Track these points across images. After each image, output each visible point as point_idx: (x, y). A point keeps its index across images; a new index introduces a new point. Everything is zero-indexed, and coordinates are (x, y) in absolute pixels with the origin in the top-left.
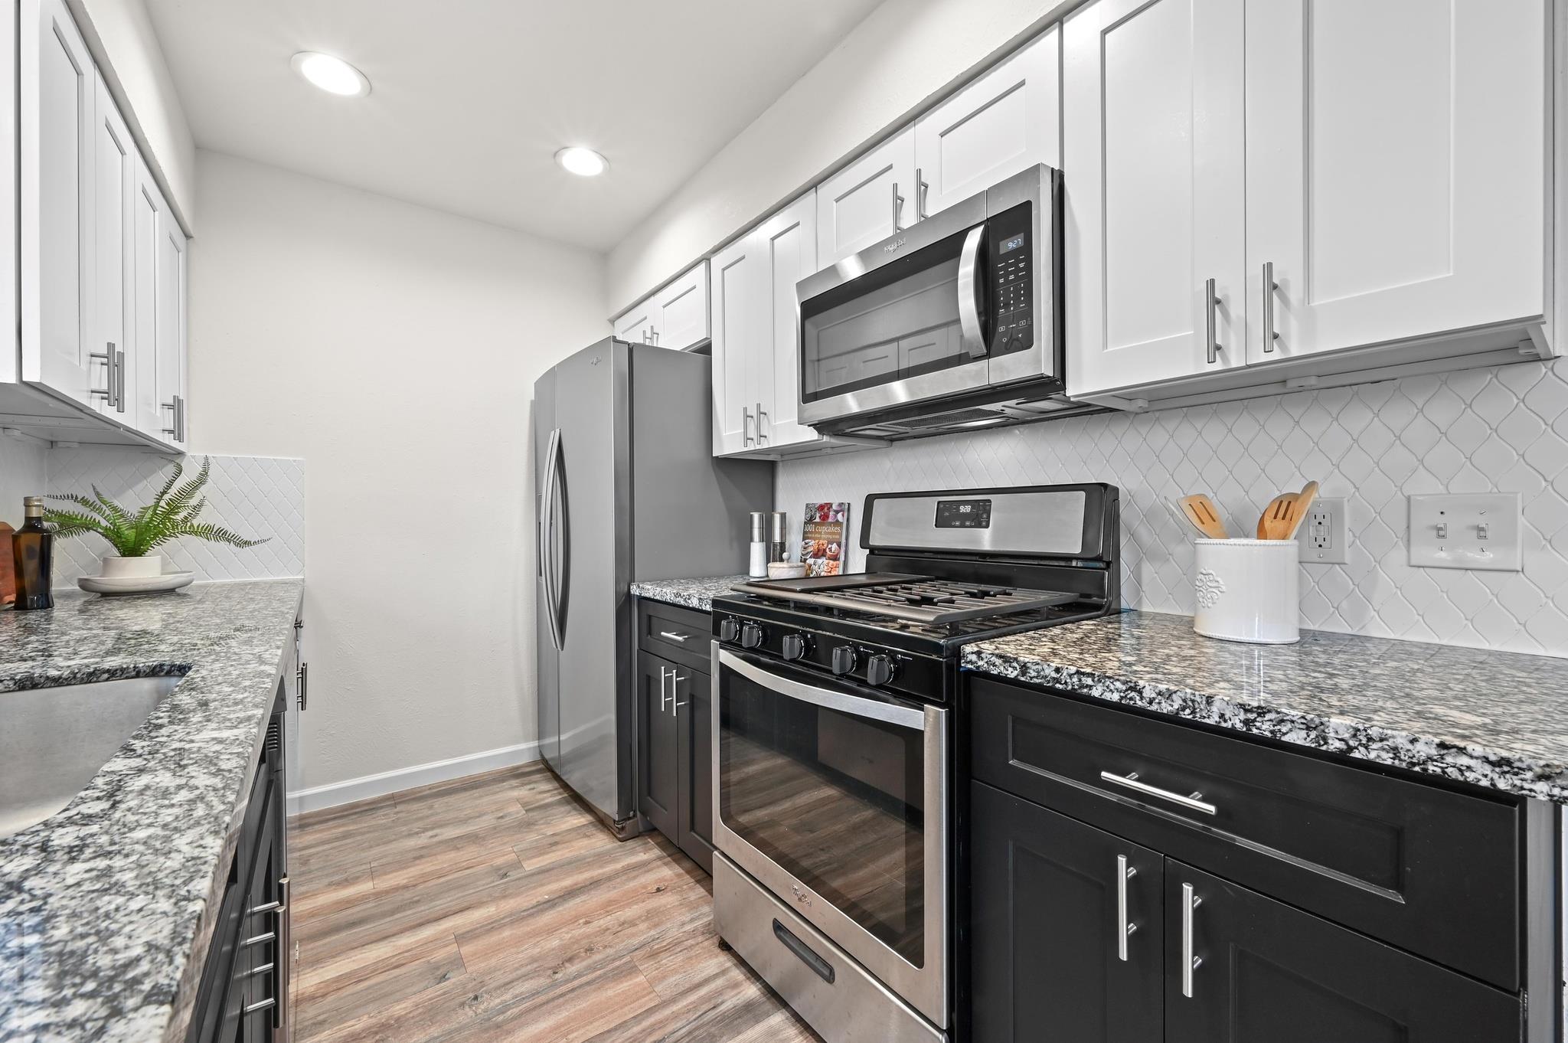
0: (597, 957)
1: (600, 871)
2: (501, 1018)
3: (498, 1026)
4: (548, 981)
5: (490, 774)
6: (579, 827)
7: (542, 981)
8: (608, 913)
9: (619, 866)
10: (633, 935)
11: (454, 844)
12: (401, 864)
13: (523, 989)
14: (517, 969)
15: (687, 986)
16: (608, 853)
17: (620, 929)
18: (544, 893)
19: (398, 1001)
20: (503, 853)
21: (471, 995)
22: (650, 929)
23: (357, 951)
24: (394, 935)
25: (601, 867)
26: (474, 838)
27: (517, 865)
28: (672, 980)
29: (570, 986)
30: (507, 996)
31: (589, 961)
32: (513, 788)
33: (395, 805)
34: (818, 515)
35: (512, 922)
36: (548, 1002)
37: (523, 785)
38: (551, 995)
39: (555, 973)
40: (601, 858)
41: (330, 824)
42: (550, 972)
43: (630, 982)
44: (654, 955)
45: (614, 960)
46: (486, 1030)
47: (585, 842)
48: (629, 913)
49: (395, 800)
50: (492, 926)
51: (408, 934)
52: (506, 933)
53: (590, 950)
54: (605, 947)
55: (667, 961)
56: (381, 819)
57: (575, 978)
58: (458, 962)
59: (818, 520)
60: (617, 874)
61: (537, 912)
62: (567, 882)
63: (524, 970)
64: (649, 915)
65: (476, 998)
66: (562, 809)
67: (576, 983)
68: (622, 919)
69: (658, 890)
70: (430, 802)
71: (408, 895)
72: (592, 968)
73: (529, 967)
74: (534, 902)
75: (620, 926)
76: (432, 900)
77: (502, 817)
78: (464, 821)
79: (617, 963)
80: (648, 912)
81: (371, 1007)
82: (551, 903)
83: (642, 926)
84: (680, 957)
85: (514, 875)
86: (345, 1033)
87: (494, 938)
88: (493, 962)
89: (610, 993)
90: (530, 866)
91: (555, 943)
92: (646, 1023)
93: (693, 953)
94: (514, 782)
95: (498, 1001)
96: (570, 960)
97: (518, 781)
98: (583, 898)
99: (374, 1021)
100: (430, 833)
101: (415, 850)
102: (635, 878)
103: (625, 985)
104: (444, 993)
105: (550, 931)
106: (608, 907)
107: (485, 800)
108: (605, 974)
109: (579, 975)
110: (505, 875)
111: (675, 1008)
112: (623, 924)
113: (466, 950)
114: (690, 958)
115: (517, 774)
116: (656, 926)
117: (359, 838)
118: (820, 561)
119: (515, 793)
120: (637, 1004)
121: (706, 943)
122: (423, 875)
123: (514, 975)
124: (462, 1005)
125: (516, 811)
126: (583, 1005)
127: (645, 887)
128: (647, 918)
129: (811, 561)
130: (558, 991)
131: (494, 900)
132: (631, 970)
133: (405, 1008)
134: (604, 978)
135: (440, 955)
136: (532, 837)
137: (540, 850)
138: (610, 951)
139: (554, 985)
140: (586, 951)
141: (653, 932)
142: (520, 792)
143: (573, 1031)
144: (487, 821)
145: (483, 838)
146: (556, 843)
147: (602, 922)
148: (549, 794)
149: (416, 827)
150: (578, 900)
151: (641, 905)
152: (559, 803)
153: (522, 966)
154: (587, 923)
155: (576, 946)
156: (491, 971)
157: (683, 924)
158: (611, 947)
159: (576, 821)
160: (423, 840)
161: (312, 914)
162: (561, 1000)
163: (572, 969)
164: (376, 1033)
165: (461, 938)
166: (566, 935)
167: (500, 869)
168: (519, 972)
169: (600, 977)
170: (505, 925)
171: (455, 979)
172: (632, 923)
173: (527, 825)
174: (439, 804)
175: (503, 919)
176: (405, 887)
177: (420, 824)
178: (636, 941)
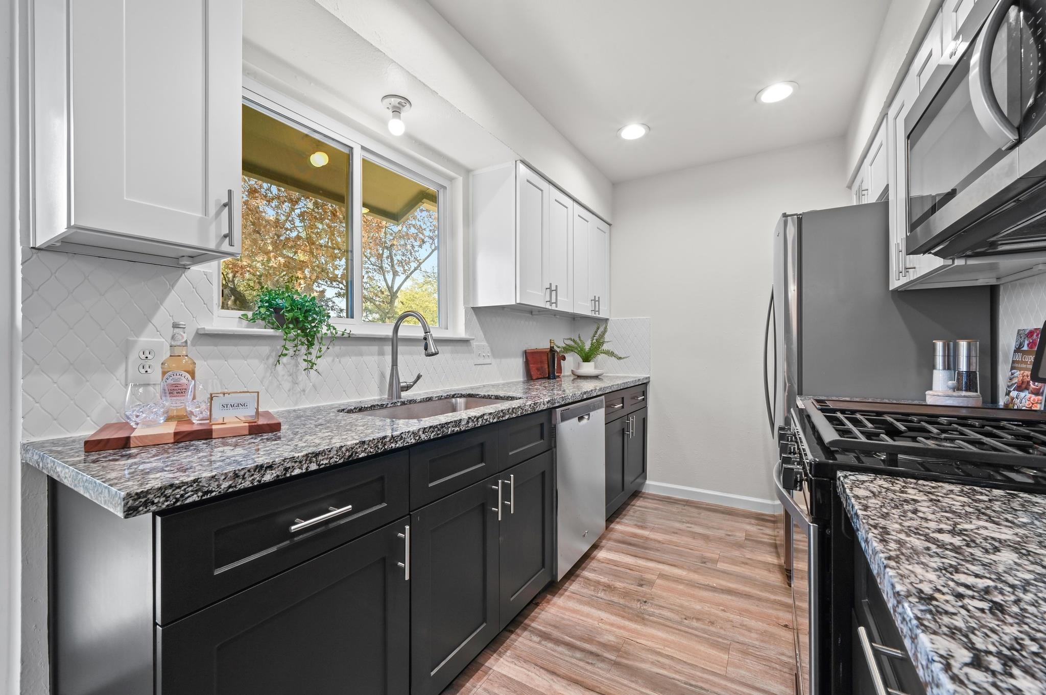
0: (712, 629)
1: (759, 593)
2: (647, 617)
3: (643, 619)
4: (680, 620)
5: (744, 511)
6: (769, 564)
7: (676, 617)
8: (740, 615)
9: (773, 597)
10: (743, 635)
11: (694, 535)
12: (666, 531)
13: (666, 614)
14: (671, 604)
15: (749, 683)
16: (773, 587)
17: (739, 626)
18: (715, 582)
19: (620, 581)
20: (712, 551)
21: (645, 600)
22: (757, 640)
23: (623, 555)
24: (640, 557)
25: (761, 591)
26: (706, 538)
27: (715, 561)
28: (743, 672)
29: (687, 629)
30: (657, 611)
31: (706, 627)
32: (750, 524)
33: (684, 506)
34: (1026, 342)
35: (687, 584)
36: (671, 627)
37: (757, 525)
38: (675, 626)
39: (686, 619)
40: (766, 586)
41: (655, 501)
42: (684, 617)
43: (718, 653)
44: (745, 653)
45: (719, 637)
46: (638, 616)
47: (766, 573)
48: (753, 623)
49: (688, 503)
50: (678, 580)
51: (644, 560)
52: (681, 587)
53: (712, 623)
54: (721, 628)
55: (750, 662)
56: (675, 509)
57: (693, 628)
58: (651, 584)
59: (1025, 348)
60: (767, 600)
61: (703, 588)
62: (732, 586)
63: (673, 607)
64: (764, 633)
65: (645, 602)
66: (768, 549)
67: (690, 631)
68: (745, 623)
69: (786, 626)
70: (701, 511)
71: (657, 545)
72: (705, 631)
73: (677, 608)
74: (707, 583)
75: (740, 625)
76: (664, 553)
77: (729, 535)
78: (708, 528)
79: (720, 640)
80: (765, 631)
81: (611, 577)
82: (714, 589)
83: (754, 635)
84: (761, 667)
85: (709, 565)
86: (597, 579)
87: (673, 585)
88: (665, 594)
89: (702, 648)
90: (721, 566)
91: (698, 607)
92: (705, 676)
93: (772, 672)
94: (753, 521)
95: (652, 610)
96: (698, 619)
97: (756, 521)
98: (734, 598)
99: (608, 582)
100: (689, 525)
101: (676, 529)
102: (776, 609)
103: (713, 652)
104: (636, 591)
105: (702, 600)
106: (742, 612)
107: (728, 523)
108: (708, 639)
109: (696, 629)
110: (705, 563)
111: (729, 684)
112: (743, 625)
113: (659, 581)
114: (767, 673)
115: (760, 519)
116: (762, 641)
117: (660, 512)
118: (1022, 394)
119: (748, 527)
120: (711, 664)
121: (787, 675)
122: (670, 541)
123: (667, 606)
124: (639, 600)
125: (740, 536)
126: (684, 642)
127: (778, 618)
128: (762, 634)
129: (1014, 394)
130: (679, 627)
131: (689, 570)
132: (726, 649)
133: (620, 586)
134: (707, 640)
135: (648, 576)
136: (736, 553)
137: (734, 562)
138: (722, 632)
139: (680, 623)
140: (710, 622)
141: (757, 643)
142: (753, 528)
143: (669, 647)
144: (721, 533)
145: (710, 540)
146: (746, 564)
147: (732, 616)
148: (768, 537)
149: (685, 519)
150: (730, 597)
151: (765, 625)
152: (770, 545)
153: (674, 605)
154: (724, 610)
155: (706, 616)
156: (661, 597)
157: (783, 654)
158: (725, 630)
159: (770, 559)
160: (683, 526)
161: (622, 532)
162: (677, 632)
163: (695, 624)
164: (605, 586)
165: (662, 576)
166: (706, 608)
167: (704, 558)
168: (670, 606)
169: (705, 638)
170: (684, 583)
171: (644, 589)
172: (750, 630)
173: (739, 546)
174: (704, 514)
175: (685, 580)
176: (659, 542)
177: (688, 519)
178: (741, 639)
